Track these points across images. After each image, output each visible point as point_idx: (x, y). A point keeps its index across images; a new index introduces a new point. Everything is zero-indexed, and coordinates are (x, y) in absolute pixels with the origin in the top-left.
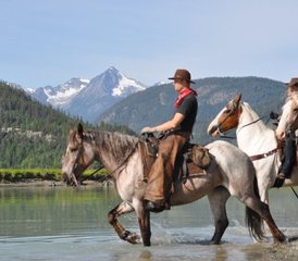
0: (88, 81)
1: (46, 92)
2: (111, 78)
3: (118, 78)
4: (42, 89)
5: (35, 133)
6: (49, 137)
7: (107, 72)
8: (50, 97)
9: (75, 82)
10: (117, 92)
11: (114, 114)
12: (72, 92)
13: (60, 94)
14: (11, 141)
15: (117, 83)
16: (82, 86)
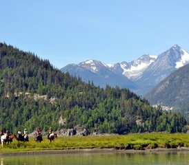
0: (156, 57)
1: (122, 66)
2: (175, 53)
3: (180, 53)
4: (119, 64)
5: (42, 97)
6: (52, 100)
7: (171, 49)
8: (125, 70)
9: (145, 58)
10: (179, 65)
11: (168, 82)
12: (143, 66)
13: (133, 68)
14: (20, 104)
15: (180, 57)
16: (151, 61)
